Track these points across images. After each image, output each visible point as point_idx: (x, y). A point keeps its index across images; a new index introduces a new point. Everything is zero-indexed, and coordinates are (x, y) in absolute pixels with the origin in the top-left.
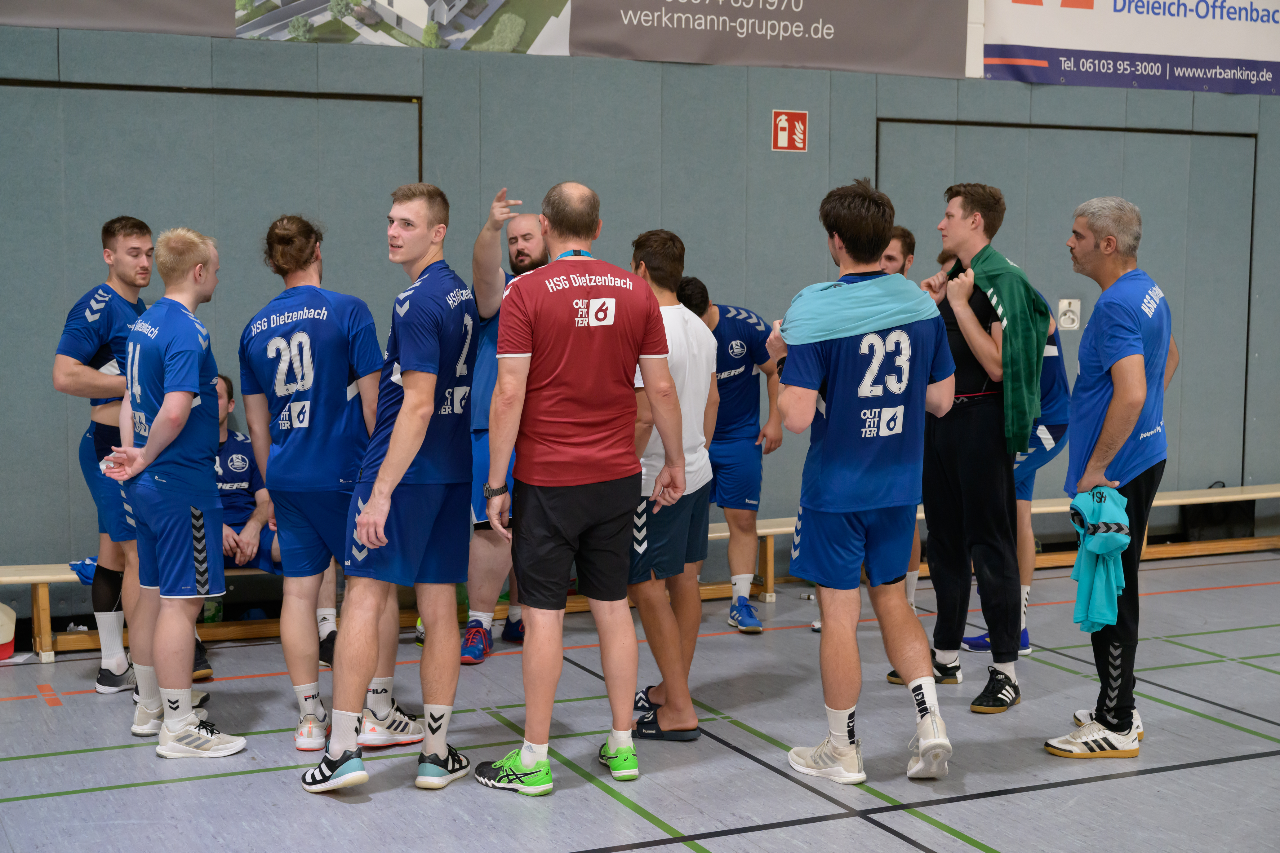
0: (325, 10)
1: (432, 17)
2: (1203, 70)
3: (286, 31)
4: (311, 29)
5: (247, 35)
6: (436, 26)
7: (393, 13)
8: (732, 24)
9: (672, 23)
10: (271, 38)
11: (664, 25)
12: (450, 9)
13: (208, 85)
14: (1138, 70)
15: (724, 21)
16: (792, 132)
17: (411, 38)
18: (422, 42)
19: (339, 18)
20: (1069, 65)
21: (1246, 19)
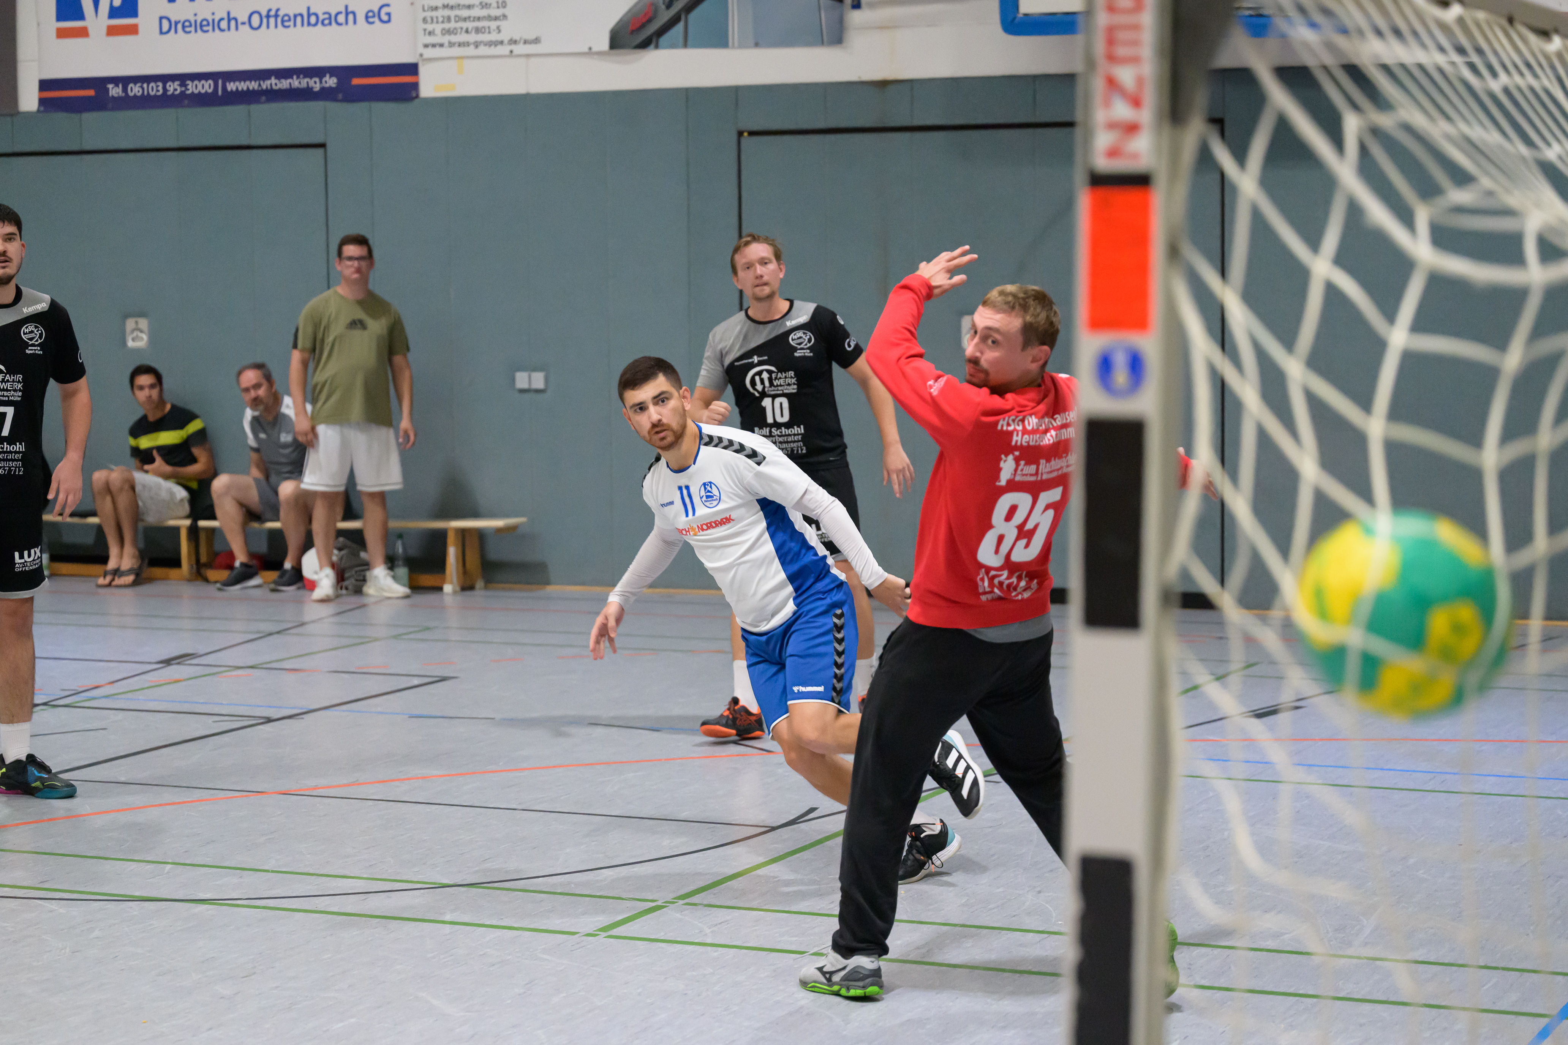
2: (257, 83)
14: (189, 90)
20: (117, 91)
21: (303, 25)
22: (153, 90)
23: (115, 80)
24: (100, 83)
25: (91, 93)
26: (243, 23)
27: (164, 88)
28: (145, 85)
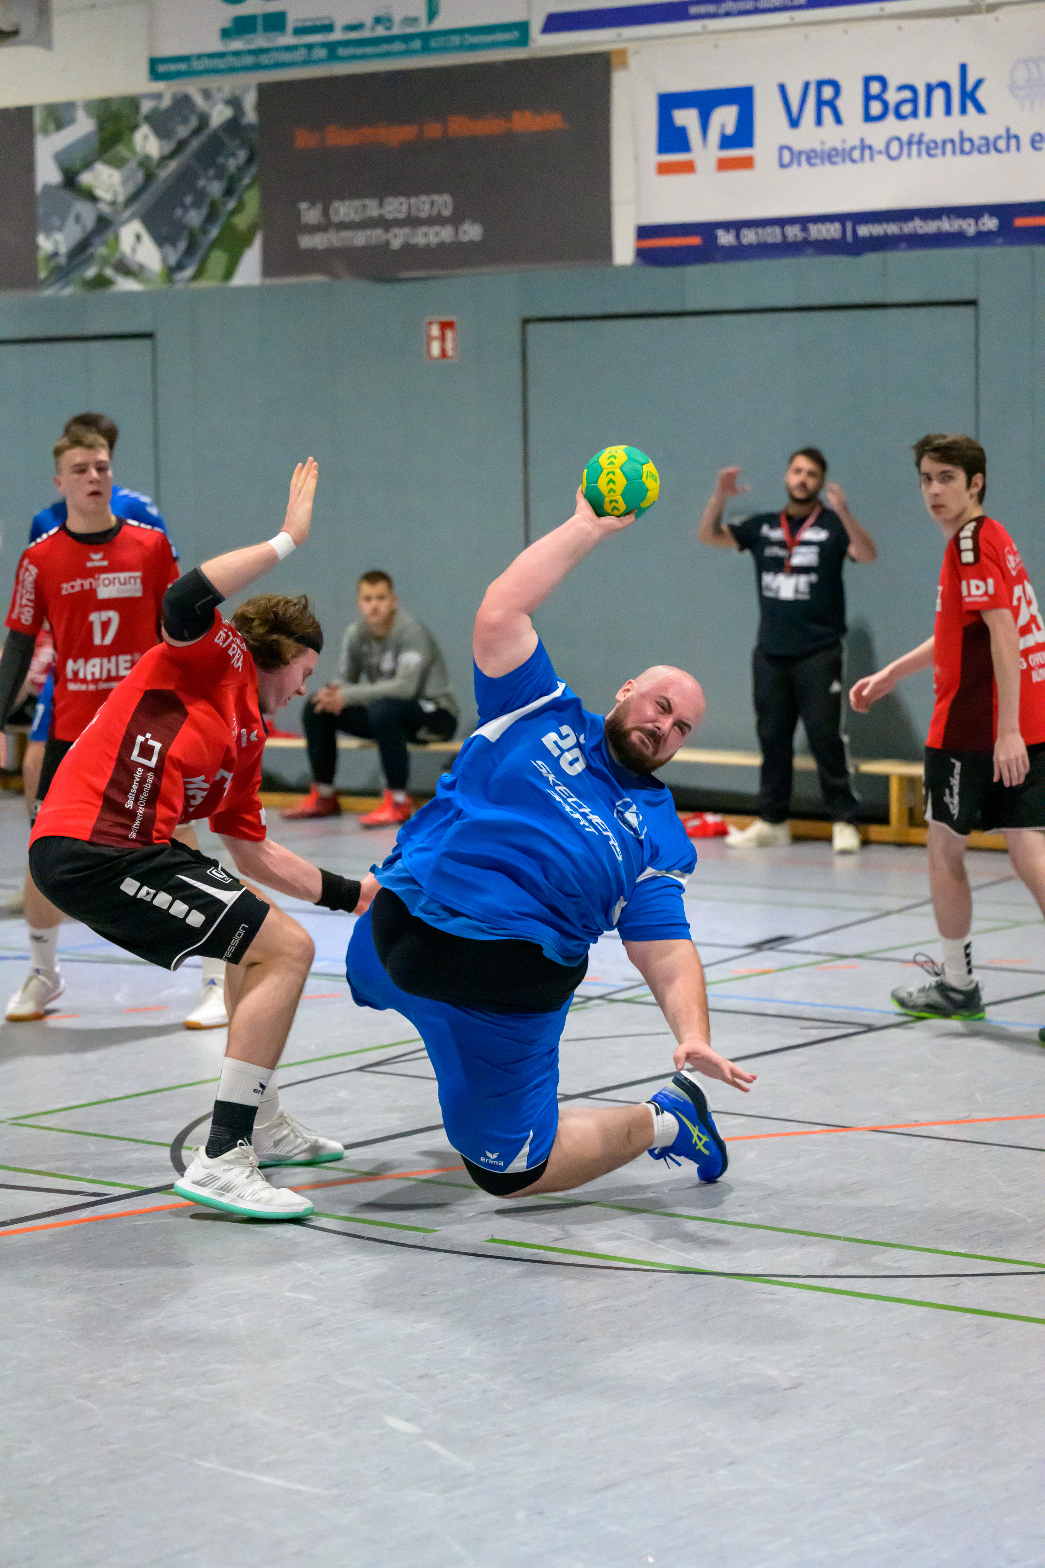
0: (92, 265)
2: (897, 225)
3: (70, 286)
5: (46, 293)
6: (167, 268)
7: (137, 260)
8: (387, 237)
9: (339, 242)
10: (61, 293)
11: (332, 246)
12: (176, 252)
14: (812, 235)
15: (380, 234)
16: (443, 338)
17: (151, 282)
18: (158, 282)
19: (102, 269)
20: (729, 238)
21: (954, 152)
22: (770, 237)
23: (727, 225)
24: (707, 230)
25: (695, 241)
26: (880, 152)
27: (783, 234)
28: (760, 231)
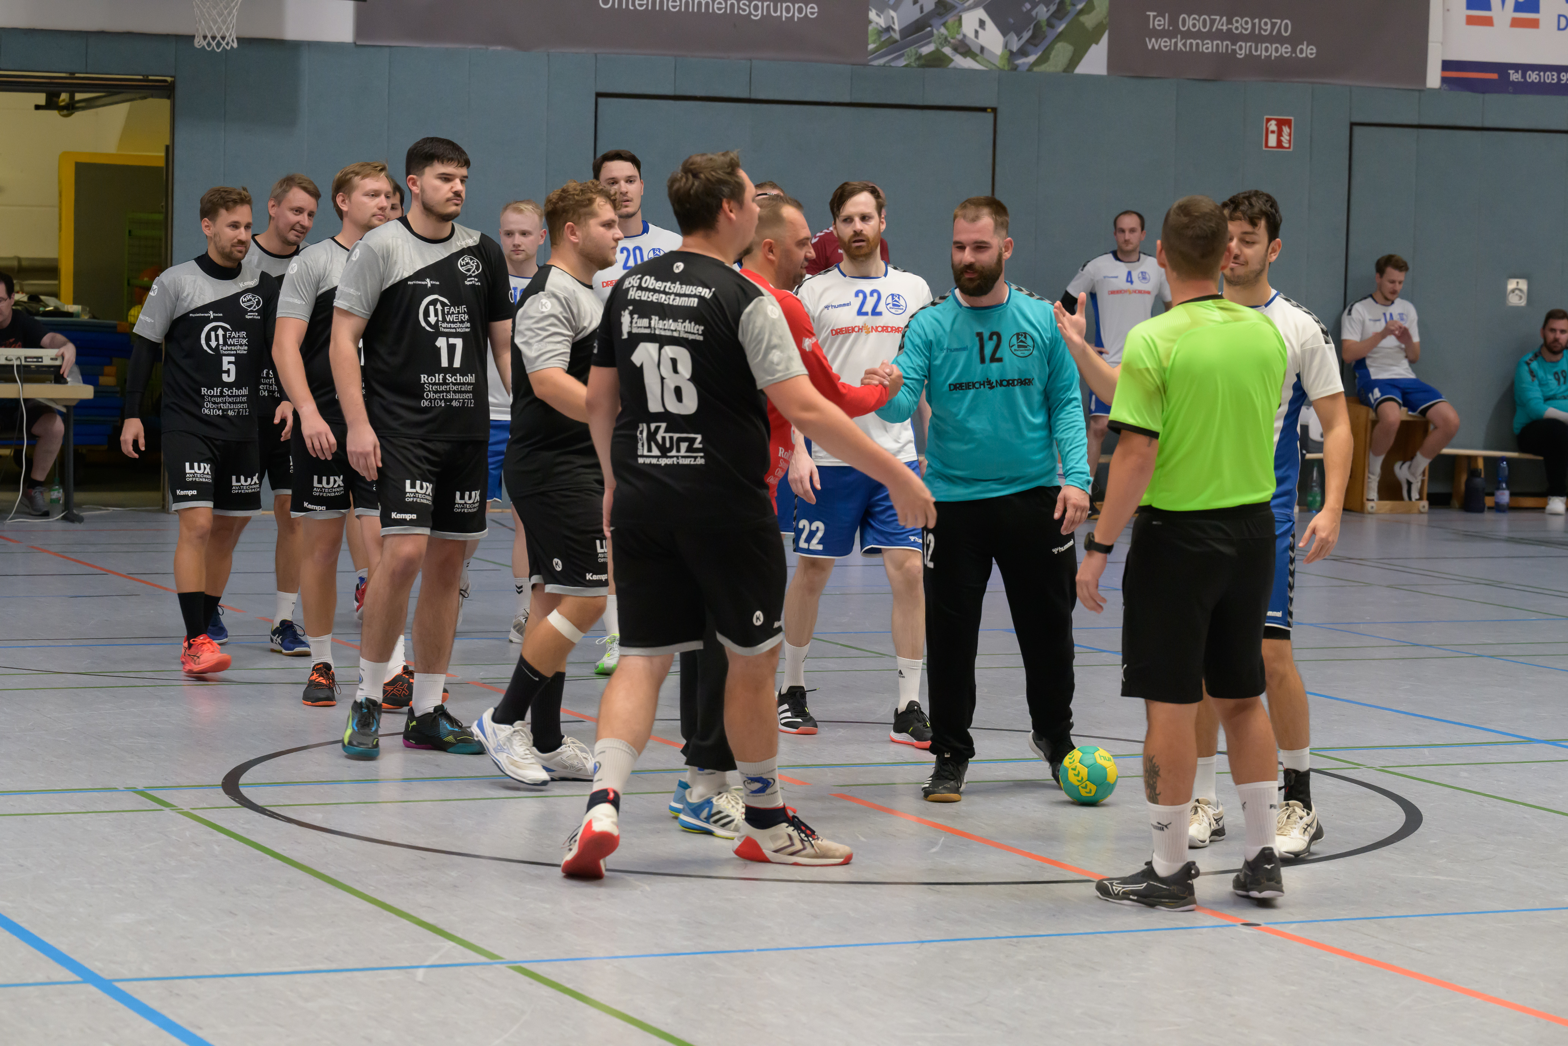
0: (930, 42)
1: (1006, 46)
3: (903, 59)
4: (920, 57)
5: (876, 63)
6: (1009, 53)
7: (978, 43)
8: (1234, 47)
9: (1185, 47)
10: (892, 64)
11: (1179, 49)
12: (1019, 40)
13: (847, 99)
15: (1227, 45)
16: (1280, 134)
17: (990, 63)
18: (998, 64)
19: (940, 48)
22: (1548, 78)
23: (1516, 67)
24: (1502, 68)
25: (1494, 76)
27: (1559, 77)
28: (1542, 74)
